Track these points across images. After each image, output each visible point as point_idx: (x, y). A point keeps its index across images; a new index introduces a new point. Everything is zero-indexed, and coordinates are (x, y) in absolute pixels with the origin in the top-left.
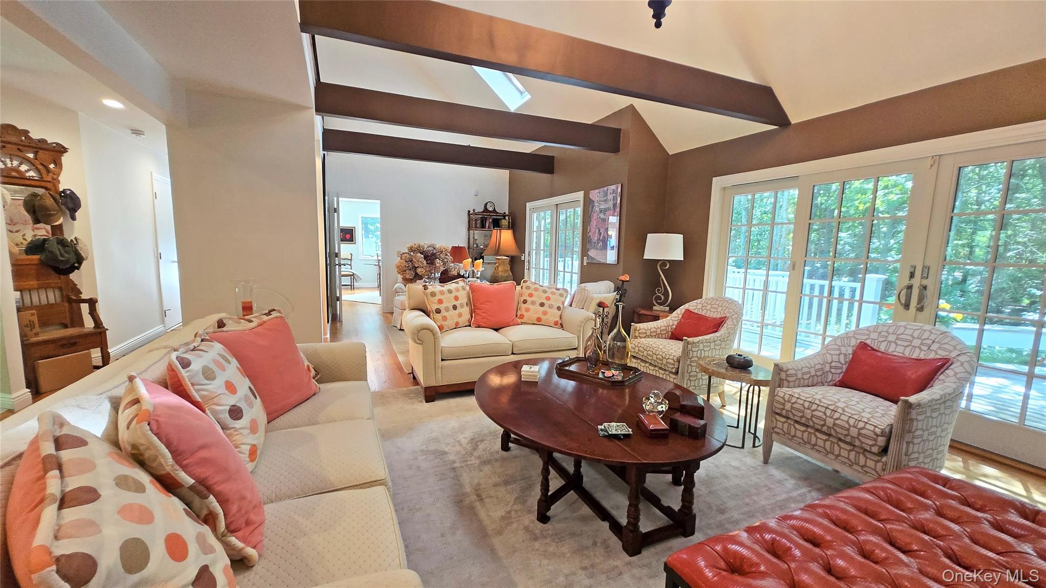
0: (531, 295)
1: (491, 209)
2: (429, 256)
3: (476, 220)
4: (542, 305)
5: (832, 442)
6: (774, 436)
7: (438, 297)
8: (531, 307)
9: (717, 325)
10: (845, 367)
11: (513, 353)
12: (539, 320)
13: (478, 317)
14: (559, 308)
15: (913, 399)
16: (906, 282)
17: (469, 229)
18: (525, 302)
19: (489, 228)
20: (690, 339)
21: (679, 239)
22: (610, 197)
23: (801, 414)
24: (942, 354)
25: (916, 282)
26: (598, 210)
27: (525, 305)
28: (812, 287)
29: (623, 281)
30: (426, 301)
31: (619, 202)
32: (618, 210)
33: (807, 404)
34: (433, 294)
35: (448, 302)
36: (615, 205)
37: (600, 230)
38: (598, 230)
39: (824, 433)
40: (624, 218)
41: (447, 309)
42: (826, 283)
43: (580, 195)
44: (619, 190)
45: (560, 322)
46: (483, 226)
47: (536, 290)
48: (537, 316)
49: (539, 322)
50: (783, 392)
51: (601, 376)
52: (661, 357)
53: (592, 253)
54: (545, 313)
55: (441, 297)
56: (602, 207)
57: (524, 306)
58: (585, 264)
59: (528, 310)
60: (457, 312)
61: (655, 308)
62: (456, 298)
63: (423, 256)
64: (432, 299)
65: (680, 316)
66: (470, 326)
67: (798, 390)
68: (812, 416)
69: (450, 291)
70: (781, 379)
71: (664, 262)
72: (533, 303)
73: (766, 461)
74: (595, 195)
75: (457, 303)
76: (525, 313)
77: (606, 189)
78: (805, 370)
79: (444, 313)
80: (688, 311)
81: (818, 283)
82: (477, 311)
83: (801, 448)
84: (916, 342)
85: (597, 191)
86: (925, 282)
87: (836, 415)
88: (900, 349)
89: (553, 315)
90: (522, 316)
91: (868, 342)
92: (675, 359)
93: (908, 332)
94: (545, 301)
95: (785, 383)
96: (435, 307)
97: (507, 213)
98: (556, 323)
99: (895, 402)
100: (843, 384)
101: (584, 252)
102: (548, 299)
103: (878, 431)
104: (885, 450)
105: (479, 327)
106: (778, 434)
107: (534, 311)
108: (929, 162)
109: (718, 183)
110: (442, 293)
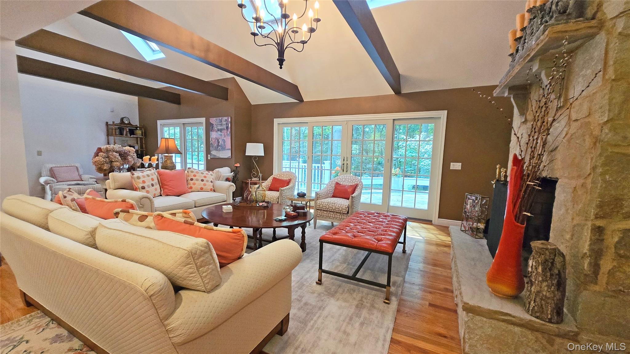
0: (195, 176)
1: (126, 122)
2: (122, 154)
3: (115, 129)
4: (202, 180)
5: (335, 214)
6: (317, 218)
7: (142, 179)
8: (196, 182)
9: (288, 183)
10: (333, 191)
11: (195, 207)
12: (202, 189)
13: (166, 190)
14: (212, 182)
15: (353, 195)
16: (342, 163)
17: (108, 135)
18: (192, 180)
19: (126, 135)
20: (282, 188)
21: (261, 145)
22: (224, 123)
23: (325, 208)
24: (356, 183)
25: (345, 162)
26: (216, 129)
27: (193, 182)
28: (315, 167)
29: (237, 167)
30: (134, 182)
31: (230, 126)
32: (230, 130)
33: (327, 204)
34: (138, 178)
35: (148, 183)
36: (227, 128)
37: (218, 140)
38: (217, 140)
39: (332, 212)
40: (233, 135)
41: (148, 187)
42: (319, 165)
43: (203, 120)
44: (230, 120)
45: (213, 189)
46: (121, 134)
47: (197, 172)
48: (200, 187)
49: (202, 190)
50: (318, 202)
51: (258, 205)
52: (270, 198)
53: (214, 152)
54: (205, 185)
55: (144, 179)
56: (220, 128)
57: (191, 182)
58: (209, 158)
59: (194, 184)
60: (154, 187)
61: (253, 179)
62: (153, 180)
63: (118, 154)
64: (138, 180)
65: (271, 181)
66: (161, 195)
67: (323, 200)
68: (329, 207)
69: (148, 176)
70: (318, 197)
71: (255, 157)
72: (197, 180)
73: (315, 228)
74: (213, 120)
75: (153, 182)
76: (193, 186)
77: (221, 118)
78: (324, 193)
79: (147, 189)
80: (274, 178)
81: (317, 165)
82: (165, 187)
83: (326, 219)
84: (350, 180)
85: (215, 119)
86: (347, 162)
87: (335, 205)
88: (346, 183)
89: (209, 186)
90: (191, 188)
91: (338, 182)
92: (277, 198)
93: (347, 177)
94: (204, 178)
95: (319, 198)
96: (141, 185)
97: (138, 126)
98: (211, 190)
99: (348, 199)
100: (333, 196)
101: (208, 152)
102: (205, 177)
103: (346, 207)
104: (348, 213)
105: (167, 196)
106: (319, 217)
107: (199, 185)
108: (345, 122)
109: (276, 121)
110: (144, 177)
